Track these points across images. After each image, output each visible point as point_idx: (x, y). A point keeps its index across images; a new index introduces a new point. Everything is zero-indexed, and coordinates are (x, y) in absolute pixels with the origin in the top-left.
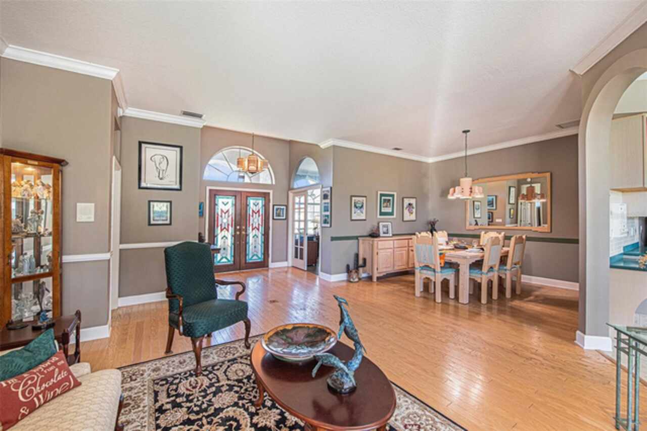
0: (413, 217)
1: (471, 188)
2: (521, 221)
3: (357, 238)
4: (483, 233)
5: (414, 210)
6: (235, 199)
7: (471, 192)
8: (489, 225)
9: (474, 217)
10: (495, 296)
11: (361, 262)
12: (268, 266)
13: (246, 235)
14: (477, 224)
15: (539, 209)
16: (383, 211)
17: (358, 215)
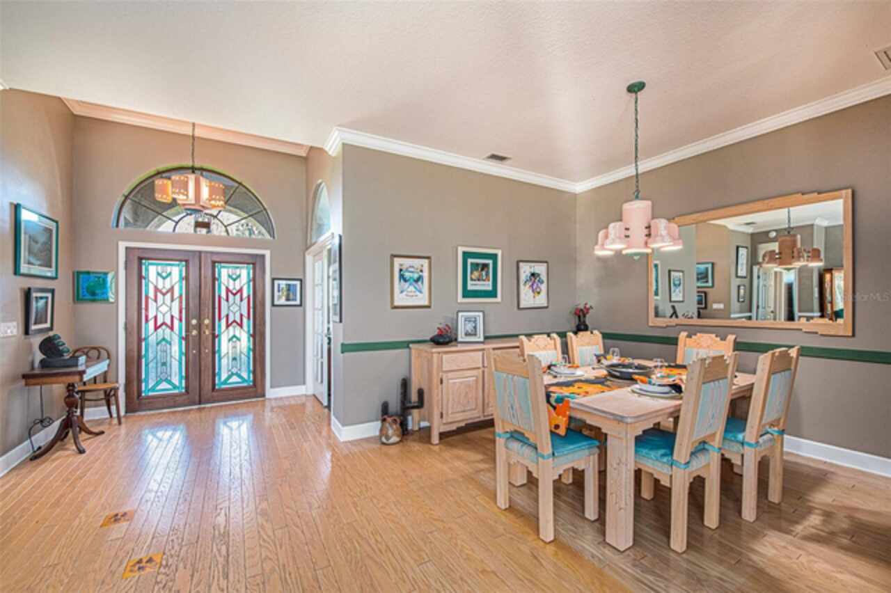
0: (541, 300)
1: (648, 227)
2: (758, 307)
3: (406, 345)
4: (683, 335)
5: (544, 287)
6: (187, 267)
7: (649, 235)
8: (699, 316)
9: (670, 301)
10: (712, 517)
11: (414, 397)
12: (263, 395)
13: (214, 336)
14: (675, 314)
15: (790, 288)
16: (470, 288)
17: (405, 296)
